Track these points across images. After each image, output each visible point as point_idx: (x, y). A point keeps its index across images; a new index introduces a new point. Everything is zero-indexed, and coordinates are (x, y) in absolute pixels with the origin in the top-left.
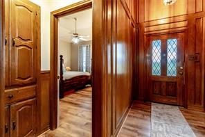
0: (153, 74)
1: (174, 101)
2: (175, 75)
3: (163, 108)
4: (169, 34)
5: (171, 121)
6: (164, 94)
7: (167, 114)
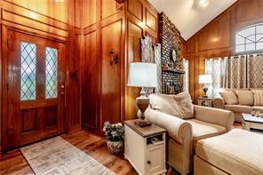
0: (23, 98)
1: (55, 131)
2: (55, 96)
3: (43, 148)
4: (47, 39)
5: (63, 157)
6: (41, 126)
7: (54, 152)
